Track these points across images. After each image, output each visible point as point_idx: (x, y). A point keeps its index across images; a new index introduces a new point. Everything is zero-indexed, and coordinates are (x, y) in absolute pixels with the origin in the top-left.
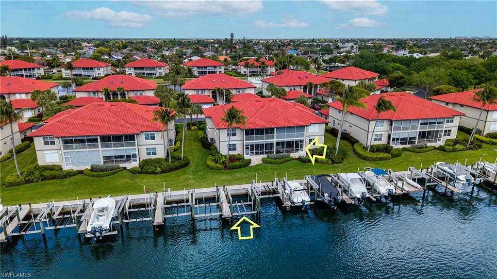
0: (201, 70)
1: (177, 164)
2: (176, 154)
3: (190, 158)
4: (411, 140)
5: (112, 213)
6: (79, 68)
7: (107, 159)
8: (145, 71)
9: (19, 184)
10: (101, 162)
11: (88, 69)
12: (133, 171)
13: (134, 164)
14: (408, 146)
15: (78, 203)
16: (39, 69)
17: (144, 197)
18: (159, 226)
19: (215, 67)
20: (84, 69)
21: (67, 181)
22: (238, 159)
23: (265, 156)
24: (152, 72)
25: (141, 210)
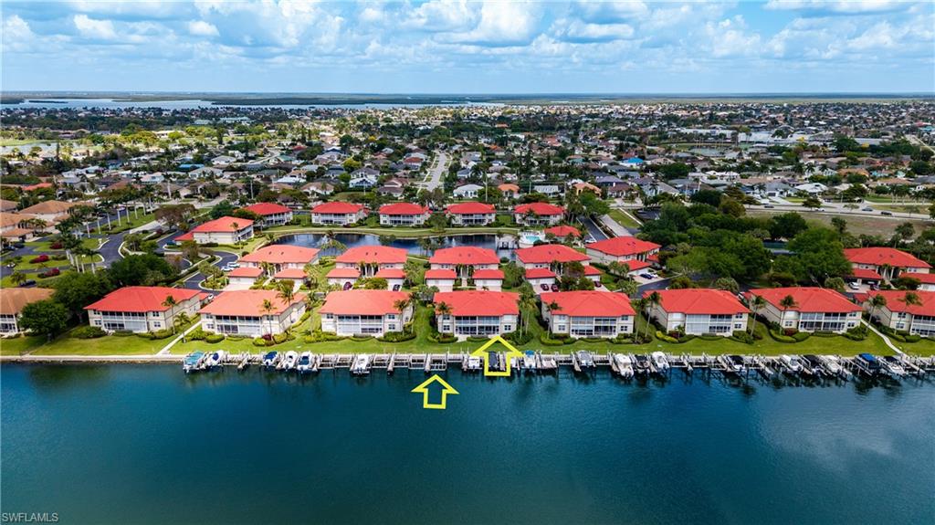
0: (466, 218)
1: (407, 336)
2: (408, 330)
3: (418, 333)
4: (589, 332)
5: (367, 362)
6: (331, 214)
7: (364, 330)
8: (401, 219)
9: (313, 342)
10: (360, 333)
11: (339, 215)
12: (379, 340)
13: (380, 335)
14: (585, 337)
15: (350, 356)
16: (288, 213)
17: (384, 356)
18: (390, 371)
19: (484, 215)
20: (335, 215)
21: (340, 342)
22: (449, 337)
23: (469, 336)
24: (409, 219)
25: (381, 363)
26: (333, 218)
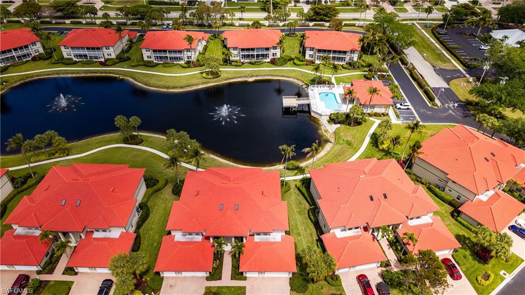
0: (246, 53)
6: (83, 48)
26: (86, 52)
